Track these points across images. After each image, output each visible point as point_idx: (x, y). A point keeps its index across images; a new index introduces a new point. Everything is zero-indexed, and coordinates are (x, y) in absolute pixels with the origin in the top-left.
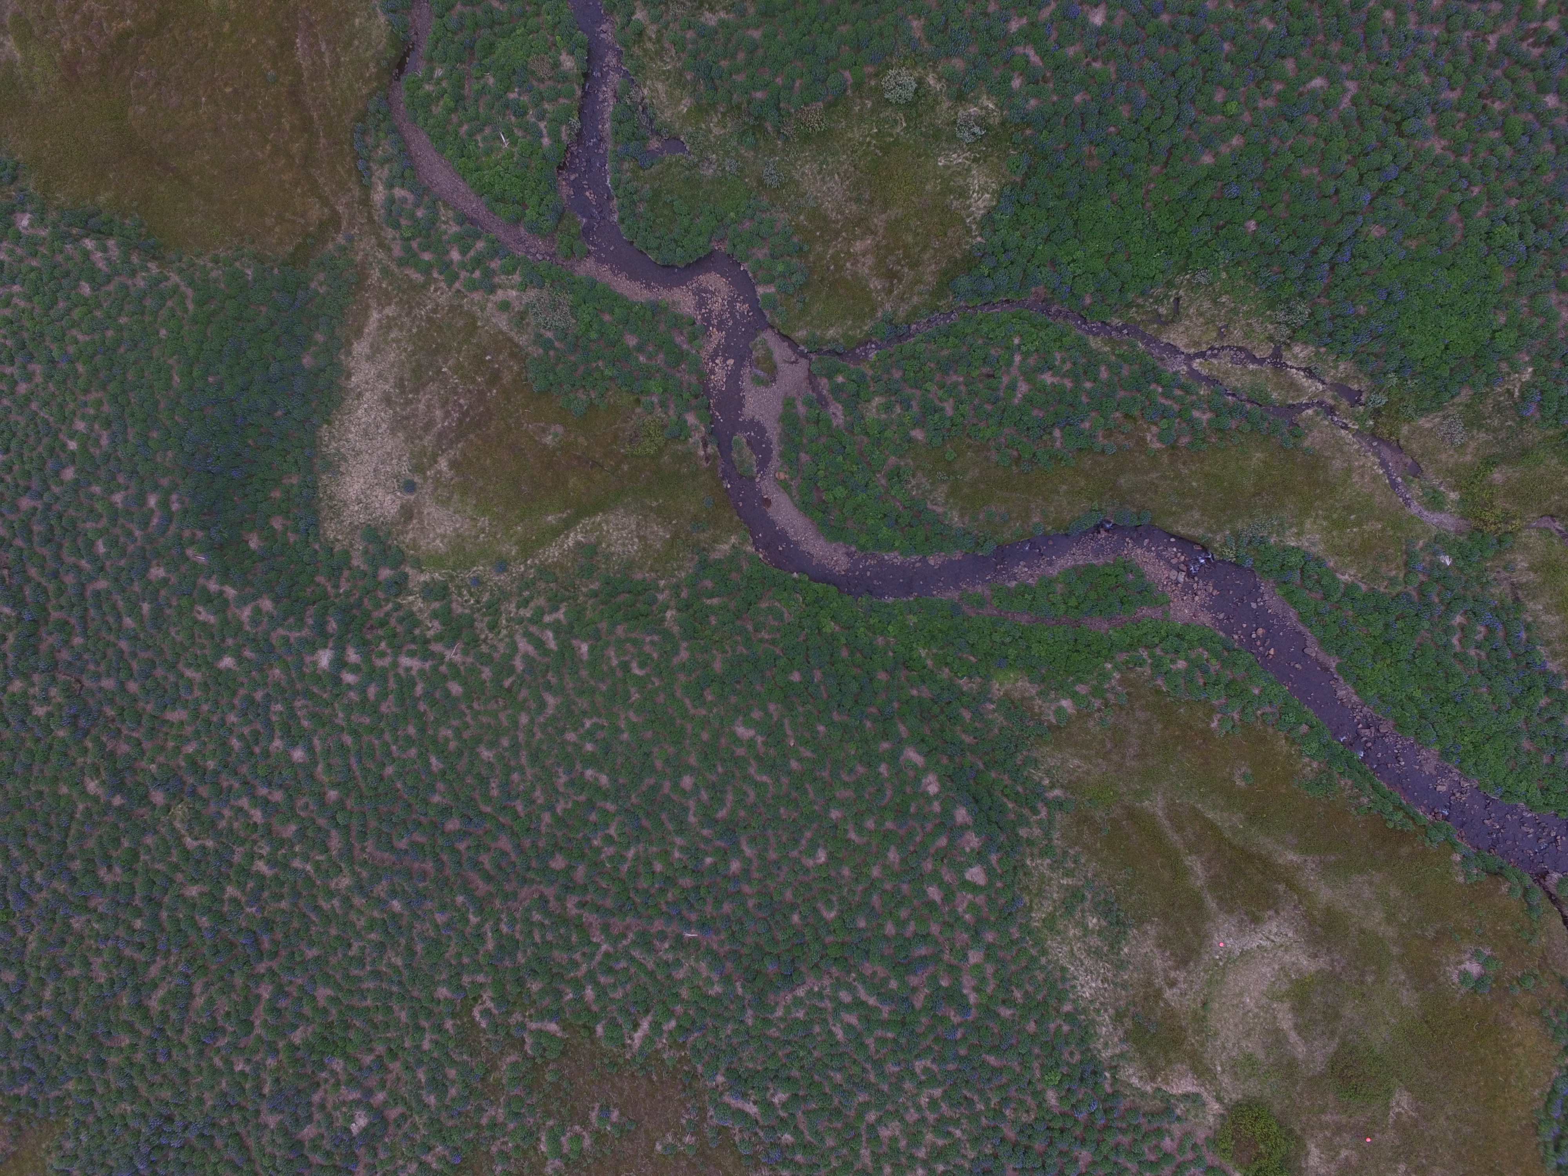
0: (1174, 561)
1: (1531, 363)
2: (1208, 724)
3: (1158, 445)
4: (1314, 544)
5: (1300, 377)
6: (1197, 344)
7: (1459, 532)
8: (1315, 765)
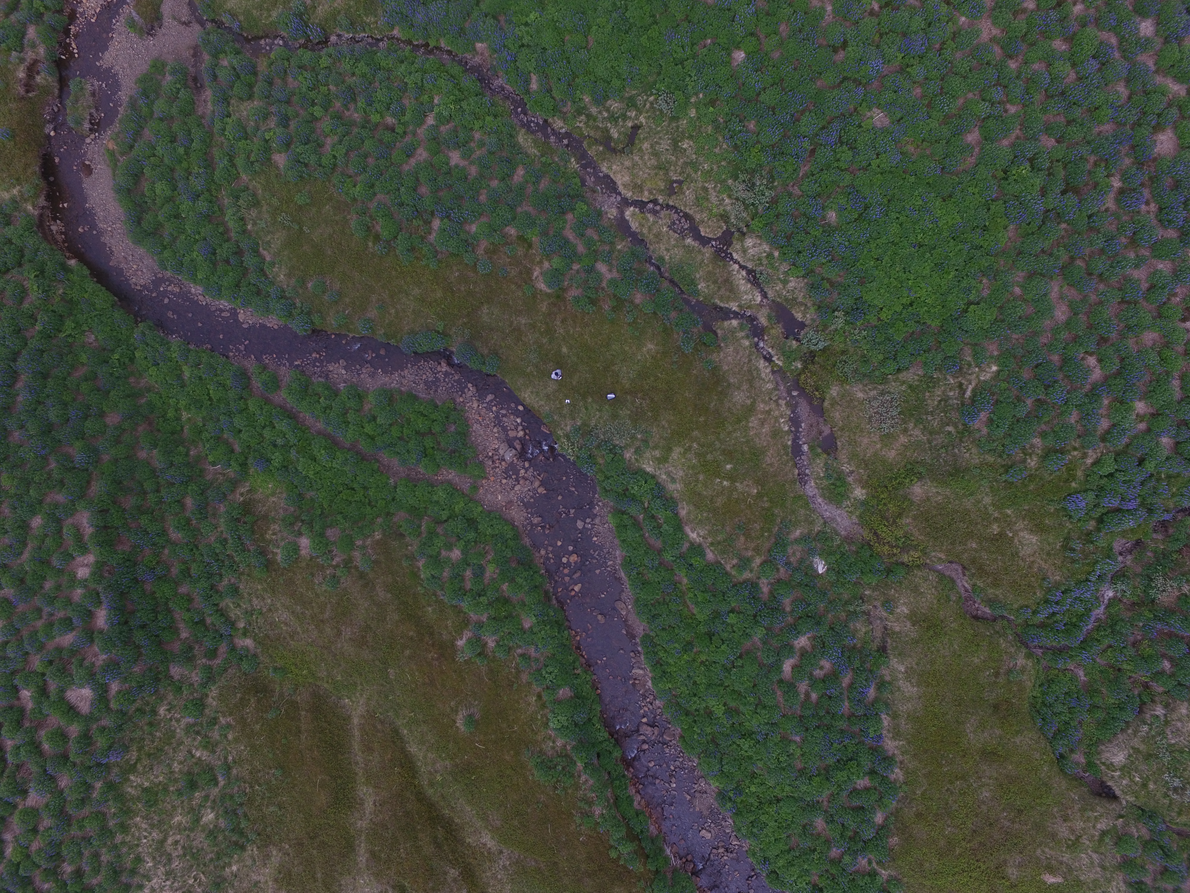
0: (512, 434)
1: (997, 360)
2: (455, 639)
3: (542, 286)
4: (673, 480)
5: (740, 279)
6: (638, 188)
7: (848, 539)
8: (559, 744)
